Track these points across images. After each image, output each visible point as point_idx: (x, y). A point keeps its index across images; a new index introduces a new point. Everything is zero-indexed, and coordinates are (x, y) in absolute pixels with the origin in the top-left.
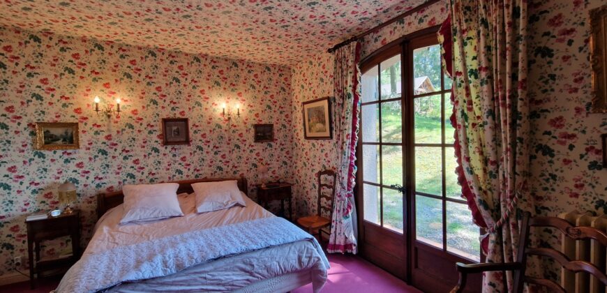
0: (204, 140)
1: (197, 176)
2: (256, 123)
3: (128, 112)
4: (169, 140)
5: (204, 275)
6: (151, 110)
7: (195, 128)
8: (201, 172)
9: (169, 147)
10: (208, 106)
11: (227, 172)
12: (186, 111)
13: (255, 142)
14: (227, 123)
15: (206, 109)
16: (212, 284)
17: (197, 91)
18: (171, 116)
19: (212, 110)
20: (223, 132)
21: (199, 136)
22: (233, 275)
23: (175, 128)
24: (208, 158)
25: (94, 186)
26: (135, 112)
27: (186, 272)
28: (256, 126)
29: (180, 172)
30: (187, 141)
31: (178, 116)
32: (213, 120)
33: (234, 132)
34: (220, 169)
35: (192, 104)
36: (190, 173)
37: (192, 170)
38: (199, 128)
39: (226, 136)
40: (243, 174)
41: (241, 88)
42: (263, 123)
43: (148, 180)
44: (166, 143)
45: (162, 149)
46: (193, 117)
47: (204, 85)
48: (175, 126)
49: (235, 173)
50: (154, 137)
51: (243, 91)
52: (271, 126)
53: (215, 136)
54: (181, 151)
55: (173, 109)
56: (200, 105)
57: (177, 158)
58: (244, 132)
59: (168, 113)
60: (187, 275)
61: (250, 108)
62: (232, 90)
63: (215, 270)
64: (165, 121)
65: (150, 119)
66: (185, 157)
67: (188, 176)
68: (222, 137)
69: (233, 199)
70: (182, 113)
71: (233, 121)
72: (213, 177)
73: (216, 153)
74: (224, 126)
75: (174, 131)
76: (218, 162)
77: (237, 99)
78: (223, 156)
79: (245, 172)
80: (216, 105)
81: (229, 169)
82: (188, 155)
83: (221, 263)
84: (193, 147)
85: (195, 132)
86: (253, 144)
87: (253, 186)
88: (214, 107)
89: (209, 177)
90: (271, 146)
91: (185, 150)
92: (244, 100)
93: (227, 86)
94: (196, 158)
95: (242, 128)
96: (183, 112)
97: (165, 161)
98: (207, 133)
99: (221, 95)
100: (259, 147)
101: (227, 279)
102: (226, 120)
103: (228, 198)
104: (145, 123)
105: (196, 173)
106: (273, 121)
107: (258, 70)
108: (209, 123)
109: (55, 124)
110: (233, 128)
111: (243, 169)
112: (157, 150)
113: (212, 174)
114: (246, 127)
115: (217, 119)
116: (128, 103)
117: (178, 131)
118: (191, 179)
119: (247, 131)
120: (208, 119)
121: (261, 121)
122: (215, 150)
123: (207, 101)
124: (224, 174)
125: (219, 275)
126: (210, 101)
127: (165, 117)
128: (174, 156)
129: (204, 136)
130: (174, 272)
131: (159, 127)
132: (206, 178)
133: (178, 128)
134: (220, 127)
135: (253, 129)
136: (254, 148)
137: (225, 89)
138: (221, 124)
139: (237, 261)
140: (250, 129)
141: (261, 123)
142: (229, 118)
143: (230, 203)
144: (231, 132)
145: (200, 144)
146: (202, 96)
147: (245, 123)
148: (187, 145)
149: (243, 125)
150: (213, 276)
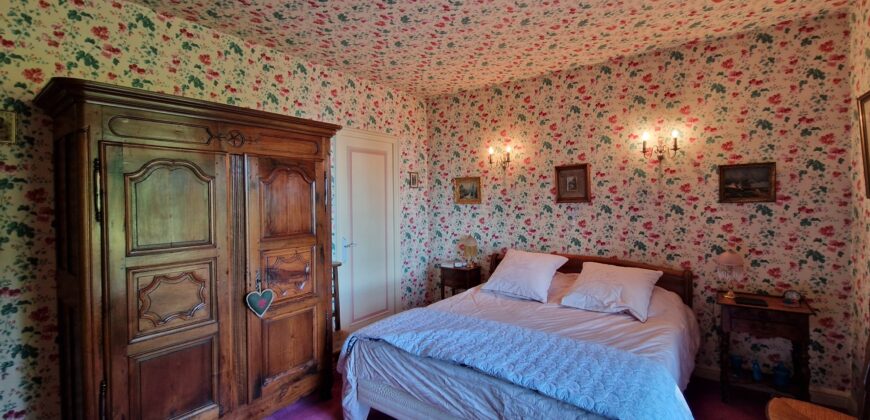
0: (613, 196)
1: (600, 252)
2: (725, 162)
3: (521, 161)
4: (564, 196)
5: (443, 377)
6: (543, 158)
7: (599, 178)
8: (606, 247)
9: (564, 206)
10: (622, 141)
11: (654, 254)
12: (588, 153)
13: (720, 201)
14: (656, 166)
15: (618, 146)
16: (451, 396)
17: (605, 121)
18: (567, 162)
19: (628, 146)
20: (648, 182)
21: (605, 190)
22: (476, 400)
23: (570, 179)
24: (620, 225)
25: (491, 244)
26: (527, 161)
27: (430, 361)
28: (722, 170)
29: (578, 243)
30: (587, 198)
31: (577, 161)
32: (630, 163)
33: (670, 182)
34: (642, 246)
35: (596, 140)
36: (591, 246)
37: (594, 242)
38: (606, 178)
39: (654, 189)
40: (688, 263)
41: (689, 96)
42: (745, 160)
43: (539, 247)
44: (559, 200)
45: (555, 208)
46: (596, 161)
47: (615, 106)
48: (571, 175)
49: (670, 257)
50: (547, 192)
51: (693, 104)
52: (769, 167)
53: (632, 189)
54: (578, 212)
55: (570, 152)
56: (607, 140)
57: (574, 223)
58: (694, 183)
59: (562, 159)
60: (430, 365)
61: (709, 134)
62: (670, 105)
63: (456, 378)
64: (558, 169)
65: (543, 168)
66: (584, 222)
67: (587, 250)
68: (645, 192)
69: (623, 301)
70: (582, 157)
71: (669, 162)
72: (627, 258)
73: (633, 219)
74: (650, 172)
75: (570, 183)
76: (636, 234)
77: (679, 119)
78: (648, 226)
79: (694, 262)
80: (635, 137)
81: (658, 250)
82: (588, 219)
83: (464, 373)
84: (596, 207)
85: (600, 184)
86: (714, 205)
87: (713, 290)
88: (632, 141)
89: (620, 256)
90: (766, 211)
91: (584, 210)
92: (695, 120)
93: (657, 101)
94: (600, 224)
95: (689, 175)
96: (583, 155)
97: (560, 223)
98: (619, 184)
99: (645, 118)
100: (731, 213)
101: (466, 400)
102: (655, 162)
103: (615, 295)
104: (537, 173)
105: (600, 247)
106: (775, 156)
107: (733, 51)
108: (623, 168)
109: (466, 179)
110: (668, 176)
111: (689, 254)
112: (549, 210)
113: (625, 253)
114: (699, 172)
115: (636, 161)
116: (522, 151)
117: (574, 183)
118: (592, 255)
119: (700, 179)
120: (621, 163)
121: (739, 157)
122: (632, 213)
123: (620, 132)
124: (649, 256)
125: (460, 388)
126: (625, 133)
127: (559, 164)
128: (570, 218)
129: (613, 190)
130: (419, 354)
131: (551, 179)
132: (615, 257)
133: (574, 180)
134: (641, 174)
135: (715, 176)
136: (718, 214)
137: (653, 106)
138: (644, 168)
139: (483, 383)
140: (708, 176)
141: (737, 162)
142: (661, 158)
143: (613, 305)
144: (664, 181)
145: (607, 202)
146: (613, 126)
147: (697, 165)
148: (587, 204)
149: (691, 167)
150: (453, 385)
